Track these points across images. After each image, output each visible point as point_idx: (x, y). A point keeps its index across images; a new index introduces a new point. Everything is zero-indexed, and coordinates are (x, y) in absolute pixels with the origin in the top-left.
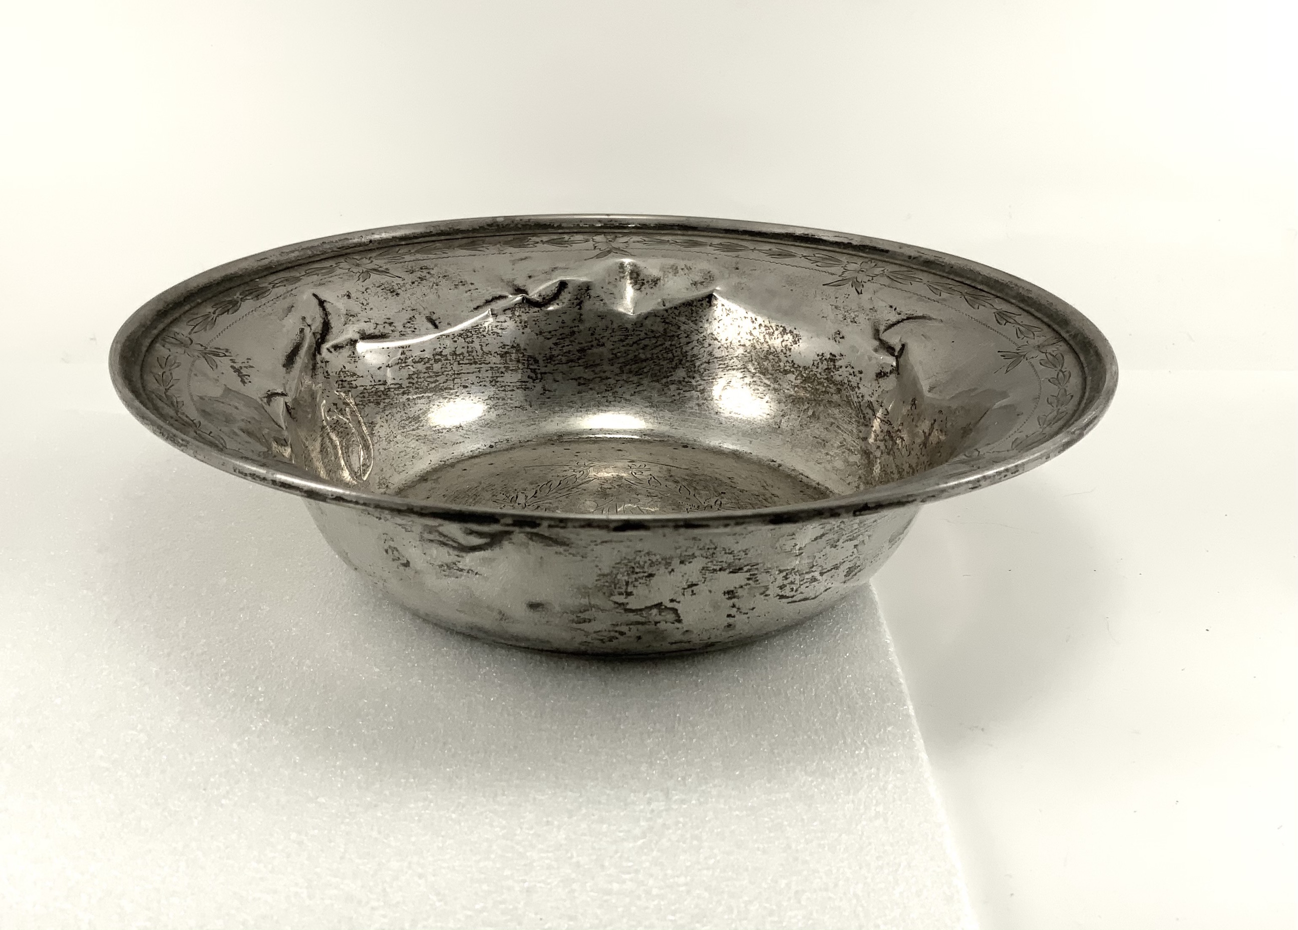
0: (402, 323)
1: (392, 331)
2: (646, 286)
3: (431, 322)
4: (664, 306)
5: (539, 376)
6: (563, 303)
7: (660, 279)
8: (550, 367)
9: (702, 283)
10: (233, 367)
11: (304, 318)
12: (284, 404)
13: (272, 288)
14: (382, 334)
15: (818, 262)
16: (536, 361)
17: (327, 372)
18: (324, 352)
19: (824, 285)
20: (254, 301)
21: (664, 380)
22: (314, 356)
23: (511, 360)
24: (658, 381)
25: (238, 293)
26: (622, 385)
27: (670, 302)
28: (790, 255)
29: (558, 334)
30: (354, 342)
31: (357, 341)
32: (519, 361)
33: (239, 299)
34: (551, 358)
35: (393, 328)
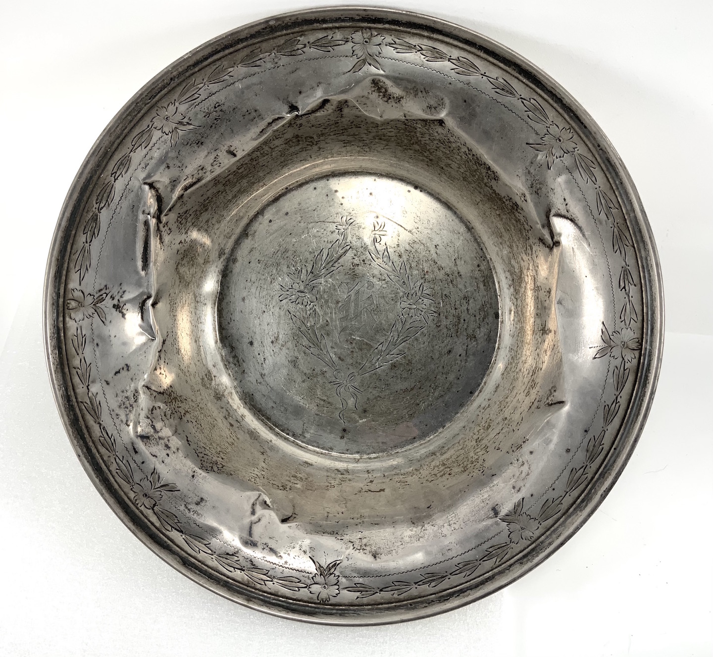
0: (210, 164)
1: (205, 173)
2: (392, 100)
3: (231, 153)
4: (405, 117)
5: (315, 143)
6: (328, 111)
7: (403, 98)
8: (322, 138)
9: (435, 108)
10: (114, 306)
11: (144, 212)
12: (151, 307)
13: (115, 182)
14: (198, 179)
15: (530, 111)
16: (312, 138)
17: (170, 229)
18: (164, 219)
19: (527, 144)
20: (107, 209)
21: (404, 147)
22: (158, 229)
23: (293, 142)
24: (400, 146)
25: (94, 202)
26: (375, 144)
27: (409, 116)
28: (511, 93)
29: (326, 125)
30: (181, 197)
31: (183, 195)
32: (299, 141)
33: (97, 211)
34: (323, 135)
35: (204, 171)
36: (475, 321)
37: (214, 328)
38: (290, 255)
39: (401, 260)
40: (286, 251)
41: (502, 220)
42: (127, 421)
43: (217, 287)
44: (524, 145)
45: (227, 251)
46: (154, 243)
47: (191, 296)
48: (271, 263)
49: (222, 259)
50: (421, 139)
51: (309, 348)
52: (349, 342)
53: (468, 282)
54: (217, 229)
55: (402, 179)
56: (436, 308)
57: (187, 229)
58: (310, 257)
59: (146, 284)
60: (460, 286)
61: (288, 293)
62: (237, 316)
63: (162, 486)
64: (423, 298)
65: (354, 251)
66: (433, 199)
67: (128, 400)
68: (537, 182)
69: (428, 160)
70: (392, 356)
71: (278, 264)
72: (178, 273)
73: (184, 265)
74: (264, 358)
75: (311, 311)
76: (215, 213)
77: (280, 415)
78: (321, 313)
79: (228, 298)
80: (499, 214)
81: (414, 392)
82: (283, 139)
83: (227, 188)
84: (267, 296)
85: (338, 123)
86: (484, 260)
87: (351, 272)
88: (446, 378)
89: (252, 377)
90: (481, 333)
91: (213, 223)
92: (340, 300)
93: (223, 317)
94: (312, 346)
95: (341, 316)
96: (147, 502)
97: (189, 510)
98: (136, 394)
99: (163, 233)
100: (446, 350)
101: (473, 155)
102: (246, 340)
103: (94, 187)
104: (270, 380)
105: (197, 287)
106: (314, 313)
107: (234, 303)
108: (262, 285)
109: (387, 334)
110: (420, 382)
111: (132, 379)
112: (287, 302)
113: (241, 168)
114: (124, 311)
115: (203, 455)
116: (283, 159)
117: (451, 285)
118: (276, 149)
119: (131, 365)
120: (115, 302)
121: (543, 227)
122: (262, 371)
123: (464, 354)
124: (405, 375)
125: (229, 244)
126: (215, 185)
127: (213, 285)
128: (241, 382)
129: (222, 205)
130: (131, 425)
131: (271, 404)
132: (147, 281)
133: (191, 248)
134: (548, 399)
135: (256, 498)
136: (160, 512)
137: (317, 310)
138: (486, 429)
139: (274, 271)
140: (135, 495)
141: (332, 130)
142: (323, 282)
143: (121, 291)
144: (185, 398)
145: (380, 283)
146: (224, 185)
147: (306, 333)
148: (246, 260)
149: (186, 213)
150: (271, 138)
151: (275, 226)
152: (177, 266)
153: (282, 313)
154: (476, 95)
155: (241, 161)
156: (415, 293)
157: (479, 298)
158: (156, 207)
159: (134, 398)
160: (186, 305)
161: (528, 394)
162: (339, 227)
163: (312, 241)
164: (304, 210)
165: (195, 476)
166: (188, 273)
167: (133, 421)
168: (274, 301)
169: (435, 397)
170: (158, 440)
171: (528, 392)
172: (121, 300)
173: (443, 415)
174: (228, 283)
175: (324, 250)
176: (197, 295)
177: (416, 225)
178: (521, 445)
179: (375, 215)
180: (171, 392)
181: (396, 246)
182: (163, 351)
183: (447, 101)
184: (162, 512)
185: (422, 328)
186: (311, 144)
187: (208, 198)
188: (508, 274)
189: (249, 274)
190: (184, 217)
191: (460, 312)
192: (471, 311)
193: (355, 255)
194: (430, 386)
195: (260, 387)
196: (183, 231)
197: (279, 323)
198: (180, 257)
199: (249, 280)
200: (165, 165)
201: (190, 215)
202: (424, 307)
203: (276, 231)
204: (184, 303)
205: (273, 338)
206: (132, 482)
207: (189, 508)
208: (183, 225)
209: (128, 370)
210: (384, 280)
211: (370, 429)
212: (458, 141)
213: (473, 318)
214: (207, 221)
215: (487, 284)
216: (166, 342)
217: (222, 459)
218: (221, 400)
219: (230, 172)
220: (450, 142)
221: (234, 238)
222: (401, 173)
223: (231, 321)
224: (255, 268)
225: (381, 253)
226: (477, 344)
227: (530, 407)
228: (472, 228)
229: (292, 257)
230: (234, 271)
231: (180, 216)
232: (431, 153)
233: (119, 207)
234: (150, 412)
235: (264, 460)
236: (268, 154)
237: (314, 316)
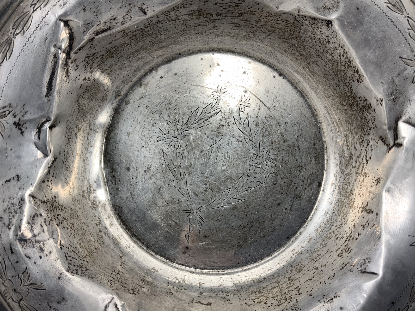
0: (122, 16)
1: (116, 23)
3: (142, 11)
4: (299, 12)
5: (212, 21)
8: (220, 17)
9: (329, 9)
10: (15, 123)
11: (55, 46)
12: (49, 129)
13: (33, 12)
14: (109, 28)
15: (413, 30)
16: (211, 15)
17: (77, 66)
18: (73, 56)
19: (400, 57)
20: (22, 36)
21: (284, 40)
22: (66, 64)
23: (196, 15)
24: (280, 38)
25: (11, 27)
26: (259, 33)
27: (303, 12)
28: (400, 10)
29: (227, 5)
30: (92, 40)
31: (93, 38)
32: (200, 15)
33: (12, 36)
34: (221, 14)
35: (116, 21)
36: (303, 185)
37: (101, 153)
38: (172, 107)
39: (257, 128)
40: (170, 103)
41: (346, 114)
42: (9, 224)
43: (109, 121)
44: (397, 58)
45: (122, 94)
46: (60, 75)
47: (87, 124)
48: (155, 110)
49: (117, 100)
50: (303, 36)
51: (172, 182)
52: (204, 183)
53: (304, 155)
54: (118, 75)
55: (271, 66)
56: (276, 171)
57: (92, 69)
58: (188, 112)
59: (47, 109)
60: (297, 157)
61: (165, 136)
62: (121, 146)
63: (30, 285)
64: (267, 161)
65: (223, 115)
66: (291, 86)
67: (13, 206)
68: (398, 91)
69: (299, 55)
70: (235, 199)
71: (161, 113)
72: (79, 104)
73: (84, 98)
74: (136, 182)
75: (180, 154)
76: (119, 61)
77: (140, 228)
78: (187, 157)
79: (116, 131)
80: (346, 110)
81: (245, 229)
82: (188, 10)
83: (133, 42)
84: (147, 135)
85: (238, 6)
86: (319, 141)
87: (217, 130)
88: (272, 223)
89: (124, 194)
90: (305, 196)
91: (116, 69)
92: (204, 150)
93: (110, 145)
94: (175, 180)
95: (202, 162)
96: (15, 296)
97: (50, 307)
98: (21, 202)
99: (70, 68)
100: (276, 203)
101: (347, 57)
102: (124, 166)
103: (12, 13)
104: (137, 199)
105: (93, 117)
106: (182, 155)
107: (121, 136)
108: (145, 126)
109: (235, 182)
110: (251, 222)
111: (20, 188)
112: (163, 143)
113: (148, 27)
114: (23, 129)
115: (71, 258)
116: (183, 28)
117: (291, 155)
118: (180, 18)
119: (22, 176)
120: (17, 120)
121: (390, 129)
122: (133, 192)
123: (289, 209)
124: (242, 215)
125: (125, 88)
126: (123, 36)
127: (106, 118)
128: (114, 196)
129: (126, 56)
130: (13, 228)
131: (135, 218)
132: (48, 107)
133: (93, 85)
134: (361, 266)
135: (109, 300)
136: (25, 307)
137: (185, 154)
138: (298, 271)
139: (157, 117)
140: (5, 289)
141: (230, 12)
142: (193, 133)
143: (23, 111)
144: (65, 207)
145: (237, 143)
146: (130, 38)
147: (173, 170)
148: (137, 104)
149: (93, 55)
150: (179, 6)
151: (164, 82)
152: (78, 98)
153: (157, 151)
154: (369, 6)
155: (149, 20)
156: (262, 156)
157: (310, 169)
158: (67, 44)
159: (19, 206)
160: (81, 131)
161: (340, 255)
162: (214, 93)
163: (191, 100)
164: (190, 74)
165: (61, 278)
166: (87, 105)
167: (14, 225)
168: (153, 140)
169: (260, 236)
170: (34, 243)
171: (341, 253)
172: (22, 119)
173: (263, 250)
174: (119, 119)
175: (199, 109)
176: (92, 124)
177: (274, 104)
178: (332, 299)
179: (244, 89)
180: (54, 201)
181: (255, 117)
182: (53, 167)
183: (342, 5)
184: (27, 307)
185: (262, 183)
186: (209, 20)
187: (115, 46)
188: (337, 156)
189: (136, 115)
190: (91, 58)
191: (293, 177)
192: (301, 177)
193: (223, 118)
194: (259, 227)
195: (128, 203)
196: (89, 70)
197: (153, 158)
198: (81, 91)
199: (136, 120)
200: (82, 7)
201: (97, 58)
202: (267, 167)
203: (165, 86)
204: (80, 129)
205: (146, 168)
206: (4, 277)
207: (51, 306)
208: (89, 65)
209: (18, 180)
210: (241, 141)
211: (207, 250)
212: (338, 43)
213: (301, 183)
214: (111, 66)
215: (317, 160)
216: (57, 160)
217: (87, 262)
218: (96, 209)
219: (138, 28)
220: (329, 42)
221: (130, 84)
222: (272, 61)
223: (115, 149)
224: (142, 112)
225: (243, 120)
226: (300, 203)
227: (343, 268)
228: (317, 115)
229: (173, 109)
230: (125, 111)
231: (88, 57)
232: (304, 49)
233: (33, 36)
234: (32, 219)
235: (121, 264)
236: (172, 21)
237: (182, 157)
